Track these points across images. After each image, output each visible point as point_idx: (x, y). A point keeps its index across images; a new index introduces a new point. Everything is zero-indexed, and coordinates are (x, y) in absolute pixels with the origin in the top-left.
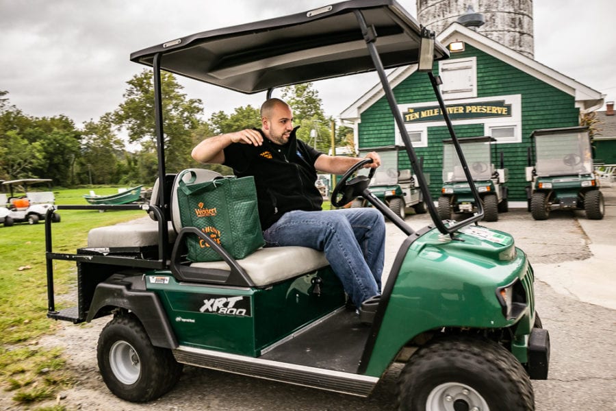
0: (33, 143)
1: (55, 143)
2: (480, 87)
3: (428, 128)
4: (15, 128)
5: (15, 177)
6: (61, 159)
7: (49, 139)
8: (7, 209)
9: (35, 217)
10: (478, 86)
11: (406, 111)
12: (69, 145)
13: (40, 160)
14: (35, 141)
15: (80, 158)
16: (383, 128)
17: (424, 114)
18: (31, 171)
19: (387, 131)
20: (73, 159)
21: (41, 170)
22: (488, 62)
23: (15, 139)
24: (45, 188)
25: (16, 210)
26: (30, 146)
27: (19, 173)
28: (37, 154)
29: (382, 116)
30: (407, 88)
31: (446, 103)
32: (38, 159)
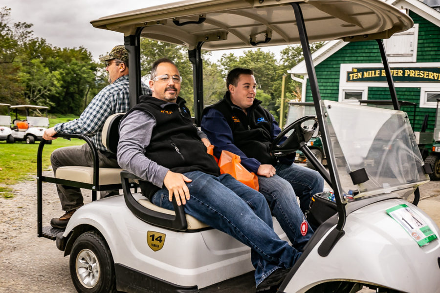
0: (53, 72)
1: (72, 73)
2: (420, 53)
3: (369, 87)
4: (39, 57)
5: (35, 103)
6: (77, 89)
7: (68, 69)
8: (10, 129)
9: (32, 138)
10: (418, 51)
11: (351, 70)
12: (85, 76)
13: (58, 88)
14: (55, 70)
15: (94, 89)
16: (328, 84)
17: (366, 75)
18: (49, 98)
19: (332, 88)
20: (87, 90)
21: (58, 98)
22: (429, 29)
23: (39, 67)
24: (60, 115)
25: (18, 131)
26: (50, 75)
27: (39, 98)
28: (56, 82)
29: (329, 73)
30: (354, 49)
31: (390, 66)
32: (56, 87)
